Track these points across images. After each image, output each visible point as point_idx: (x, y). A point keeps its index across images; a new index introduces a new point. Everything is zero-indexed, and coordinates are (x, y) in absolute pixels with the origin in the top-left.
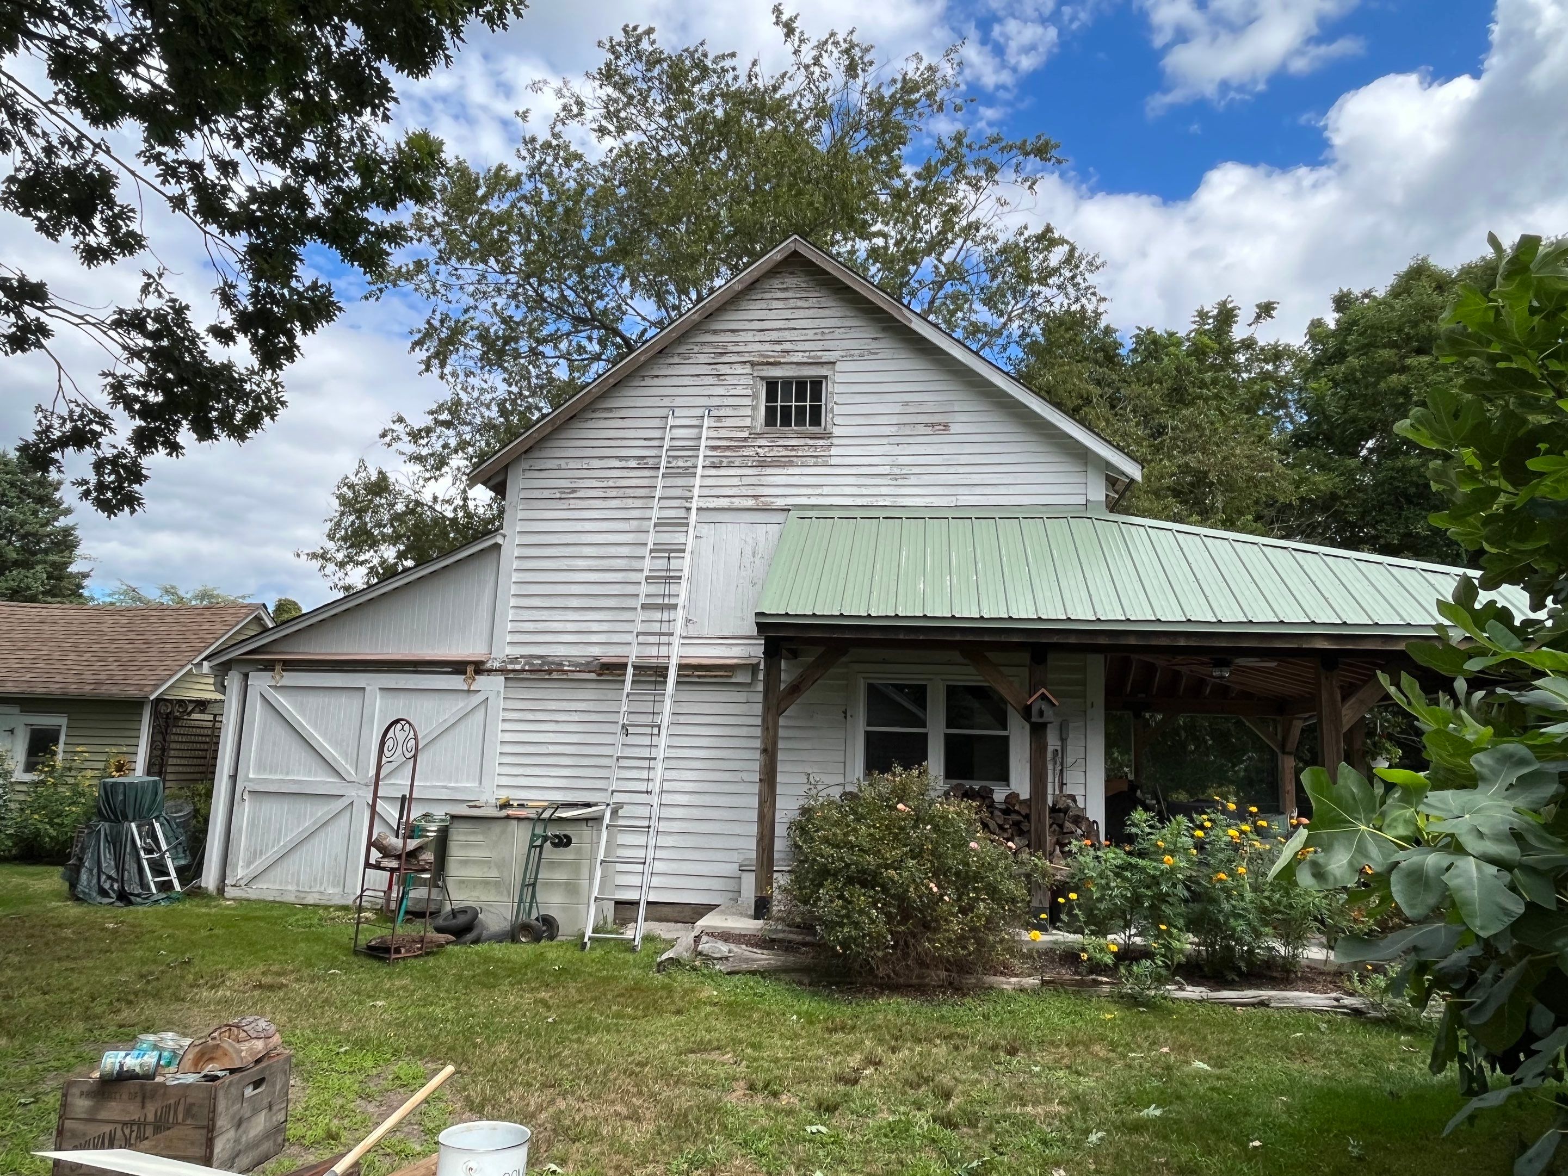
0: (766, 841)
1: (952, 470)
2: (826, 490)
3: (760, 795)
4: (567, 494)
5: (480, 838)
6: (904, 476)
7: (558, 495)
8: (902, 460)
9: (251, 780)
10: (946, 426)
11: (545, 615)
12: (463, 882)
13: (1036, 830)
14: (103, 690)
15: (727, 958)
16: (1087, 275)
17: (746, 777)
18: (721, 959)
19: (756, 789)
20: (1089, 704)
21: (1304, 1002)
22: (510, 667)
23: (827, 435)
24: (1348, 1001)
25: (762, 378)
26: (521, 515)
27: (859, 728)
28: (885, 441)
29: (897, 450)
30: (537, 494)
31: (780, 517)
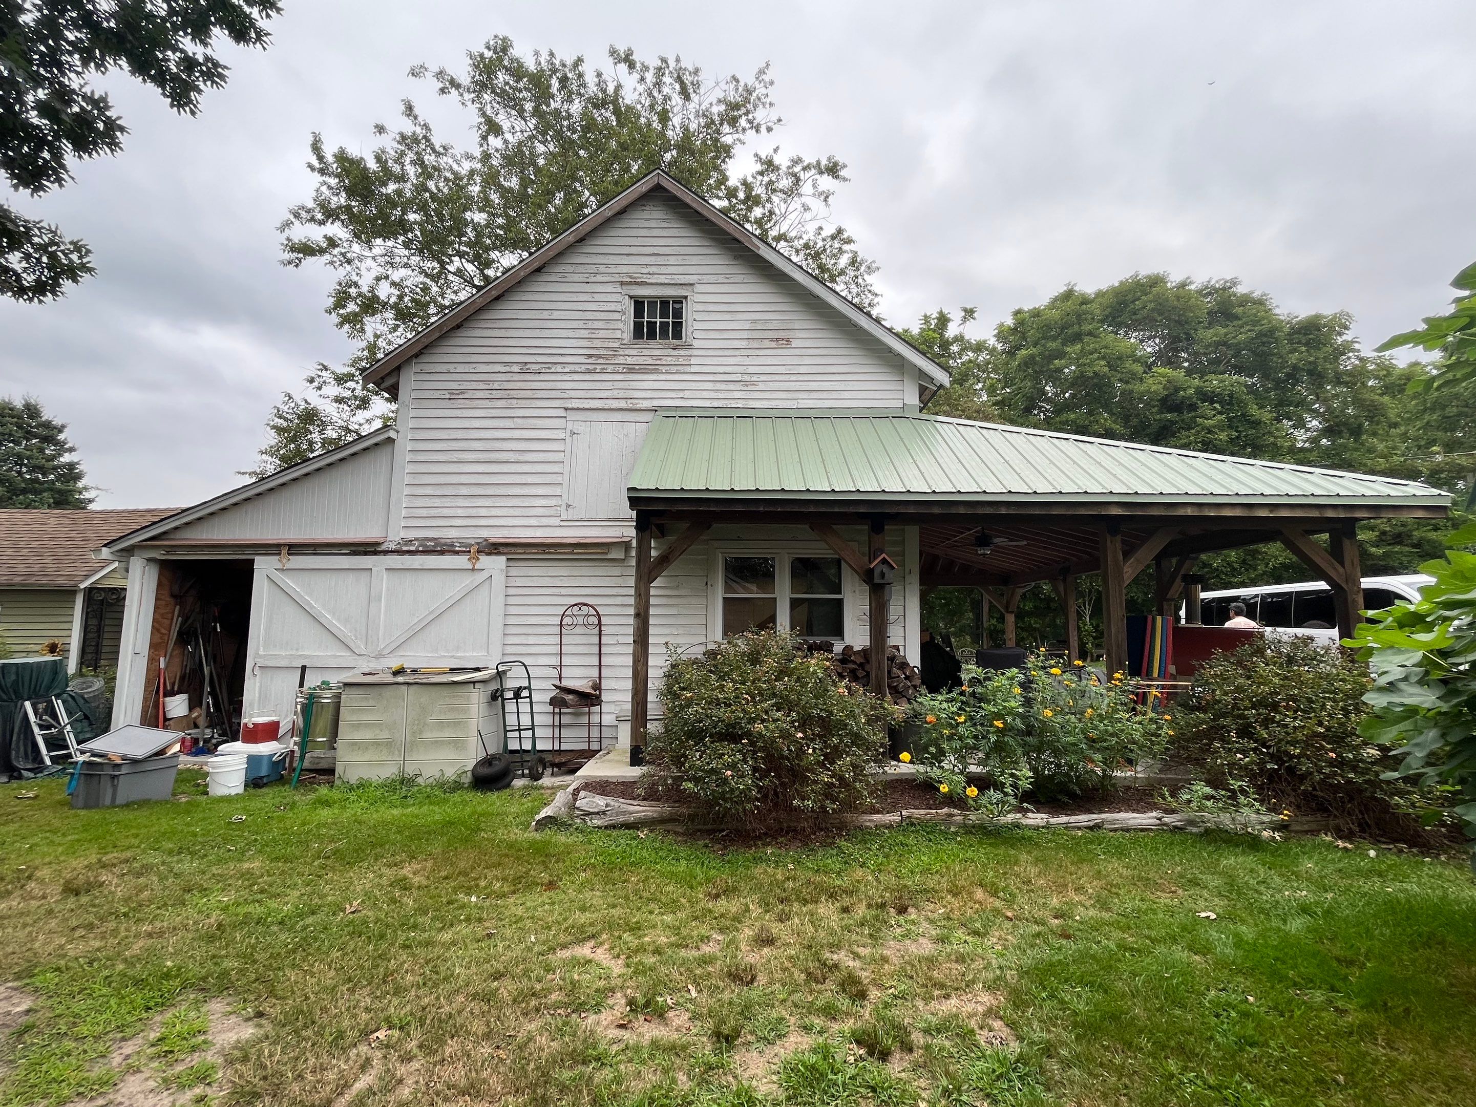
0: (640, 696)
1: (793, 378)
2: (687, 394)
3: (634, 655)
4: (454, 396)
5: (371, 703)
6: (753, 383)
7: (448, 396)
8: (751, 369)
9: (261, 657)
10: (788, 340)
11: (437, 502)
12: (356, 744)
13: (877, 676)
14: (32, 580)
15: (604, 813)
16: (866, 277)
17: (622, 639)
18: (598, 813)
19: (630, 650)
20: (907, 571)
21: (1132, 822)
22: (405, 548)
23: (690, 347)
24: (1167, 819)
25: (631, 297)
26: (413, 413)
27: (719, 594)
28: (737, 353)
29: (747, 361)
30: (428, 394)
31: (648, 417)
